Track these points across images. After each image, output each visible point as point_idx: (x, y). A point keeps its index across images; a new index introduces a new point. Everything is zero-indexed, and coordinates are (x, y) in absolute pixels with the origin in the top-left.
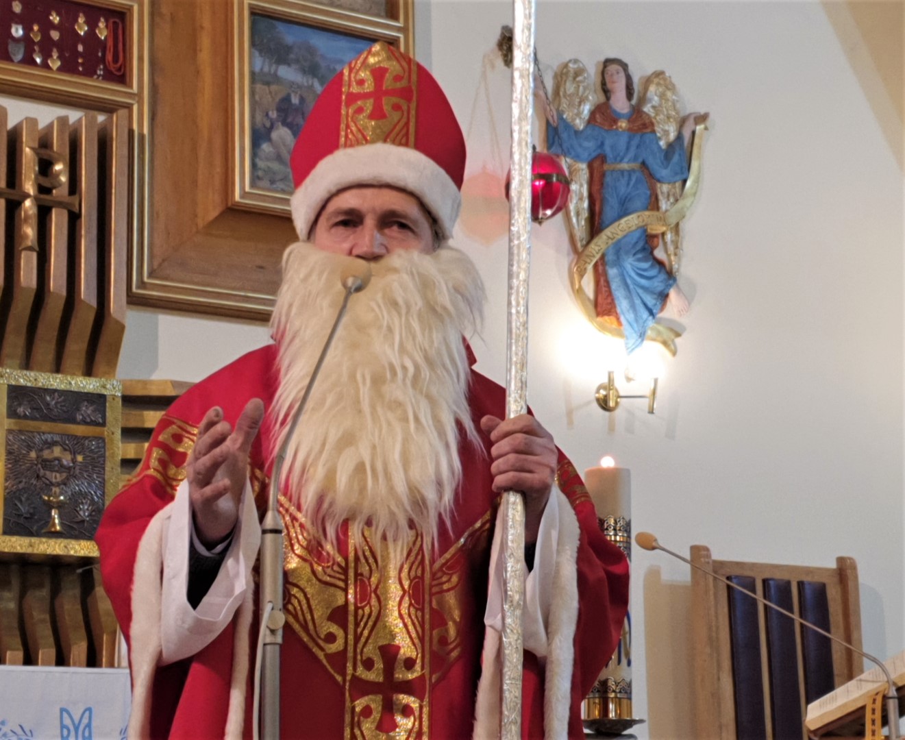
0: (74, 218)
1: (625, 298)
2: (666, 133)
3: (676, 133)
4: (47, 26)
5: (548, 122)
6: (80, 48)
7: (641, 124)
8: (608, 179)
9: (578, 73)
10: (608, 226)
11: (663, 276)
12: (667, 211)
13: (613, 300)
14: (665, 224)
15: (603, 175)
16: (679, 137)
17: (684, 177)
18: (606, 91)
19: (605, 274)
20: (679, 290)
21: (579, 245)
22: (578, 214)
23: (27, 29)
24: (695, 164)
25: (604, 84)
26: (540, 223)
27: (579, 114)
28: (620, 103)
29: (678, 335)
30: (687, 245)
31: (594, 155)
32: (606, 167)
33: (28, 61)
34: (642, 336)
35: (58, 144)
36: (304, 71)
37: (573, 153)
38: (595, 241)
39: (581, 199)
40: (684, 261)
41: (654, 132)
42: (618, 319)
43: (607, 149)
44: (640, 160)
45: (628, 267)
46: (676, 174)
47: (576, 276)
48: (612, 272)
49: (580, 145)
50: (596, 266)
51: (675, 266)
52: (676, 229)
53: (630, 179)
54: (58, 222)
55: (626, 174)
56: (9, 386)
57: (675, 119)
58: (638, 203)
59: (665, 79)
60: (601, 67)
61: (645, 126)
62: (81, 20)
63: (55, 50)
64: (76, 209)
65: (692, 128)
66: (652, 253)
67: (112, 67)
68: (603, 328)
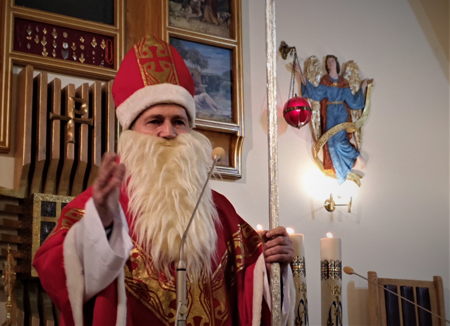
0: (91, 129)
1: (337, 161)
2: (355, 88)
3: (359, 88)
4: (78, 43)
5: (302, 83)
6: (94, 53)
7: (343, 84)
8: (329, 108)
9: (315, 62)
10: (329, 129)
11: (354, 151)
12: (355, 122)
13: (332, 162)
14: (355, 128)
15: (327, 107)
16: (360, 89)
17: (363, 107)
18: (328, 70)
19: (328, 151)
20: (361, 157)
21: (316, 138)
22: (316, 124)
23: (70, 45)
24: (367, 101)
25: (326, 66)
26: (299, 128)
27: (316, 80)
28: (334, 75)
29: (361, 177)
30: (365, 137)
31: (322, 98)
32: (328, 103)
33: (70, 59)
34: (345, 178)
35: (84, 95)
36: (193, 62)
37: (313, 97)
38: (324, 136)
39: (317, 117)
40: (363, 144)
41: (349, 87)
42: (334, 170)
43: (328, 95)
44: (343, 100)
45: (339, 148)
46: (359, 106)
47: (315, 152)
48: (331, 150)
49: (317, 94)
50: (324, 147)
51: (359, 147)
52: (360, 130)
53: (338, 109)
54: (84, 130)
55: (337, 106)
56: (62, 203)
57: (358, 82)
58: (342, 119)
59: (354, 64)
60: (325, 59)
61: (345, 85)
62: (94, 41)
63: (82, 54)
64: (92, 125)
65: (366, 86)
66: (349, 141)
67: (108, 61)
68: (327, 174)
